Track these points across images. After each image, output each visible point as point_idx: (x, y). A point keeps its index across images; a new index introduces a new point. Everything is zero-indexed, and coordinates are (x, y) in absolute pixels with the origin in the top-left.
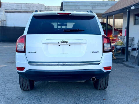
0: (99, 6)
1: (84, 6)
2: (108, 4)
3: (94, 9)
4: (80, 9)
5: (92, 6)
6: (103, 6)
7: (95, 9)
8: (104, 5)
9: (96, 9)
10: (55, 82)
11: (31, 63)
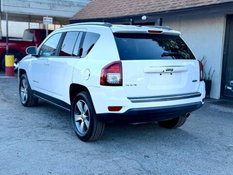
0: (60, 5)
1: (38, 3)
2: (73, 4)
3: (53, 9)
4: (31, 6)
5: (50, 4)
6: (66, 6)
7: (55, 9)
8: (67, 4)
9: (57, 9)
10: (137, 123)
11: (133, 99)
